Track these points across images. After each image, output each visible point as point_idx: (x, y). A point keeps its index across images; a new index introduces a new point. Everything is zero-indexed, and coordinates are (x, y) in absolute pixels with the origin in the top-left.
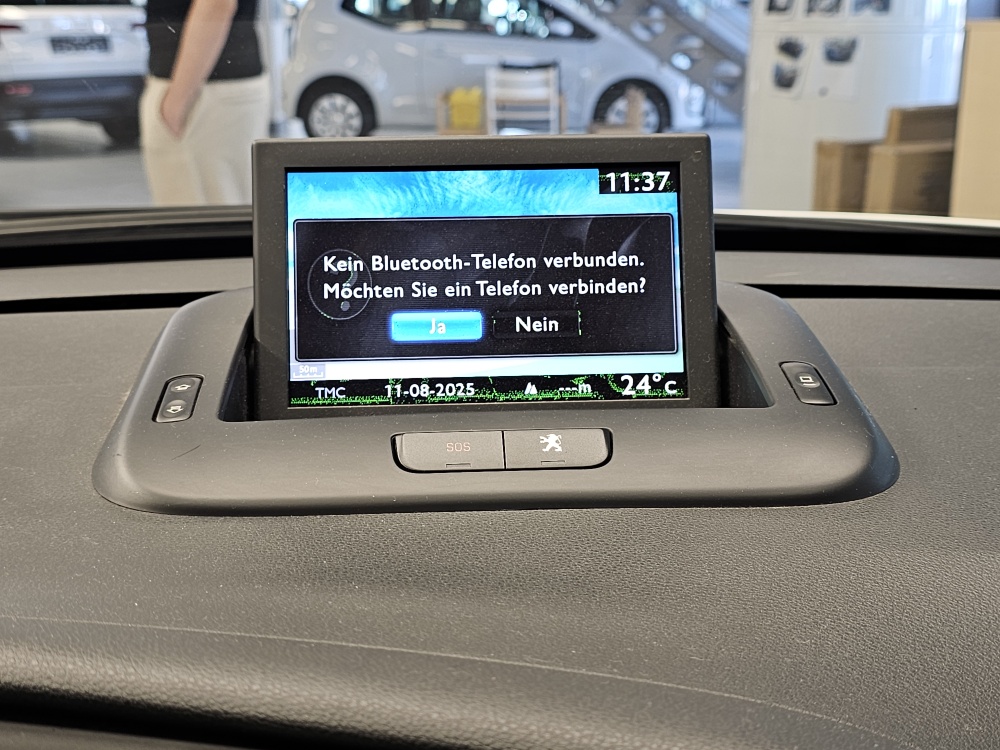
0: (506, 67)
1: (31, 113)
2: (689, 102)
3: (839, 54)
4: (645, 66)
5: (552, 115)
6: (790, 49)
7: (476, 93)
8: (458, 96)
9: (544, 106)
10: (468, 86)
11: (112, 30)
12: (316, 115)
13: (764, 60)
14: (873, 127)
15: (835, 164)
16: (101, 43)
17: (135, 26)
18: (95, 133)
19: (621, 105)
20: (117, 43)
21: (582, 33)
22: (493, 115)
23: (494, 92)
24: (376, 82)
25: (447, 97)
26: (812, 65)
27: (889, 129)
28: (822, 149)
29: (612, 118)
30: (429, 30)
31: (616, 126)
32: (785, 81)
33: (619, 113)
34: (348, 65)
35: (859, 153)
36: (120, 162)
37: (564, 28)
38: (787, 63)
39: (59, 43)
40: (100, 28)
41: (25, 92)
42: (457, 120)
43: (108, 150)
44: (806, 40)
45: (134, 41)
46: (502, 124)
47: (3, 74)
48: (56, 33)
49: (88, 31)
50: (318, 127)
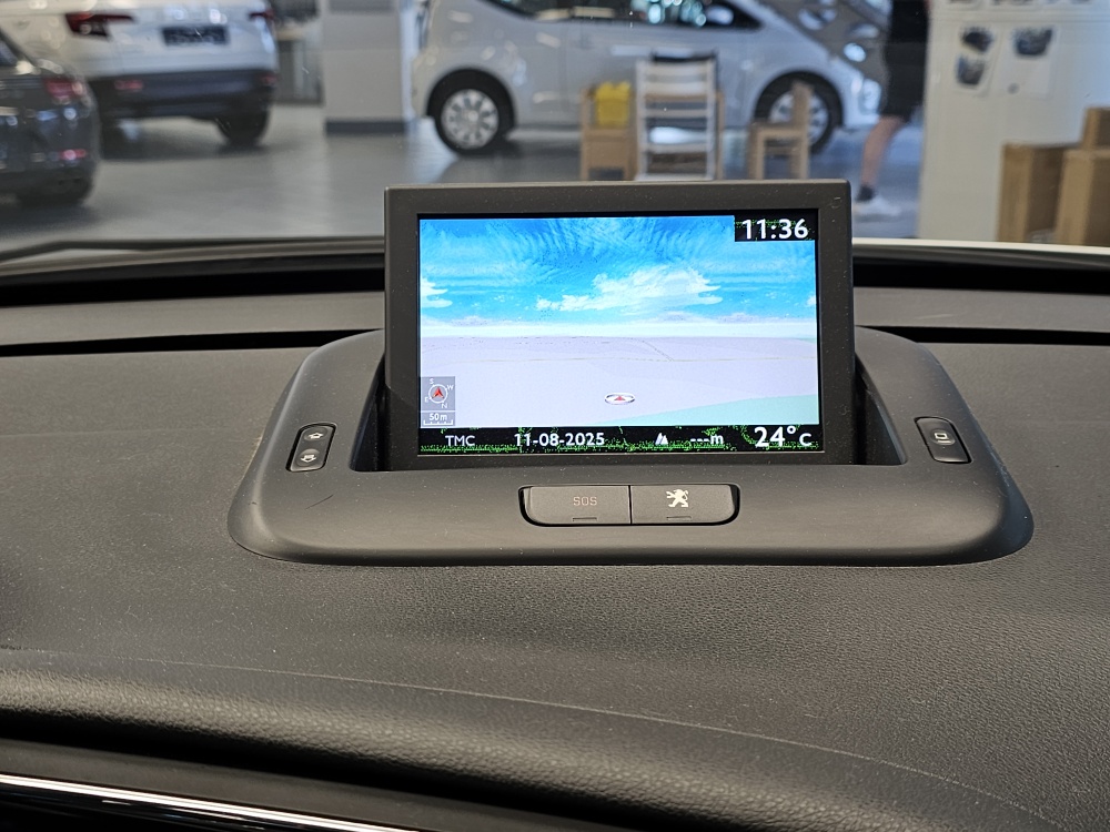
0: (658, 59)
1: (143, 109)
2: (862, 98)
3: (1032, 45)
4: (813, 57)
5: (709, 113)
6: (976, 39)
7: (625, 87)
8: (605, 92)
9: (699, 103)
10: (616, 82)
11: (230, 19)
12: (449, 112)
13: (945, 53)
14: (1068, 129)
15: (1025, 170)
16: (218, 34)
17: (253, 15)
18: (209, 132)
19: (786, 101)
20: (234, 32)
21: (743, 21)
22: (643, 113)
23: (644, 87)
24: (515, 74)
25: (592, 92)
26: (999, 56)
27: (1086, 131)
28: (1010, 153)
29: (776, 115)
30: (573, 18)
31: (779, 125)
32: (969, 76)
33: (783, 110)
34: (484, 57)
35: (1051, 160)
36: (238, 165)
37: (724, 16)
38: (972, 56)
39: (172, 34)
40: (216, 18)
41: (136, 87)
42: (603, 118)
43: (223, 151)
44: (994, 30)
45: (253, 31)
46: (653, 123)
47: (112, 68)
48: (169, 22)
49: (203, 21)
50: (450, 126)
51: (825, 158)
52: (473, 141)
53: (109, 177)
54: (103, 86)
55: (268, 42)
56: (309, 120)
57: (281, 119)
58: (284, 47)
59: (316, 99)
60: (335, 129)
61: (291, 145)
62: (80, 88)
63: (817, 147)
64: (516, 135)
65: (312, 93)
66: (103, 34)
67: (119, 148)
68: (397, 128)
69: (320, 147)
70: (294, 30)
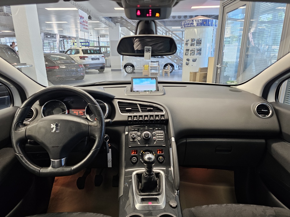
0: (152, 62)
2: (176, 66)
3: (194, 61)
4: (170, 62)
5: (158, 68)
6: (188, 60)
9: (156, 67)
10: (147, 65)
12: (126, 68)
13: (185, 61)
14: (197, 70)
15: (192, 75)
16: (98, 59)
17: (102, 57)
18: (97, 71)
20: (100, 58)
22: (150, 68)
23: (150, 65)
24: (134, 64)
25: (144, 66)
26: (191, 62)
27: (199, 70)
28: (190, 73)
29: (166, 68)
31: (166, 70)
32: (187, 64)
34: (130, 62)
35: (195, 73)
36: (101, 75)
38: (188, 62)
39: (93, 59)
40: (98, 57)
42: (145, 69)
43: (99, 73)
44: (190, 59)
45: (103, 58)
46: (151, 70)
47: (85, 63)
48: (92, 58)
49: (96, 57)
50: (127, 70)
51: (172, 73)
52: (128, 71)
53: (86, 77)
54: (85, 65)
55: (104, 60)
56: (109, 69)
57: (106, 69)
58: (106, 60)
59: (110, 67)
60: (112, 70)
61: (107, 72)
62: (83, 66)
63: (170, 73)
64: (134, 71)
65: (110, 66)
66: (84, 59)
67: (87, 73)
68: (120, 70)
69: (111, 72)
70: (107, 58)
